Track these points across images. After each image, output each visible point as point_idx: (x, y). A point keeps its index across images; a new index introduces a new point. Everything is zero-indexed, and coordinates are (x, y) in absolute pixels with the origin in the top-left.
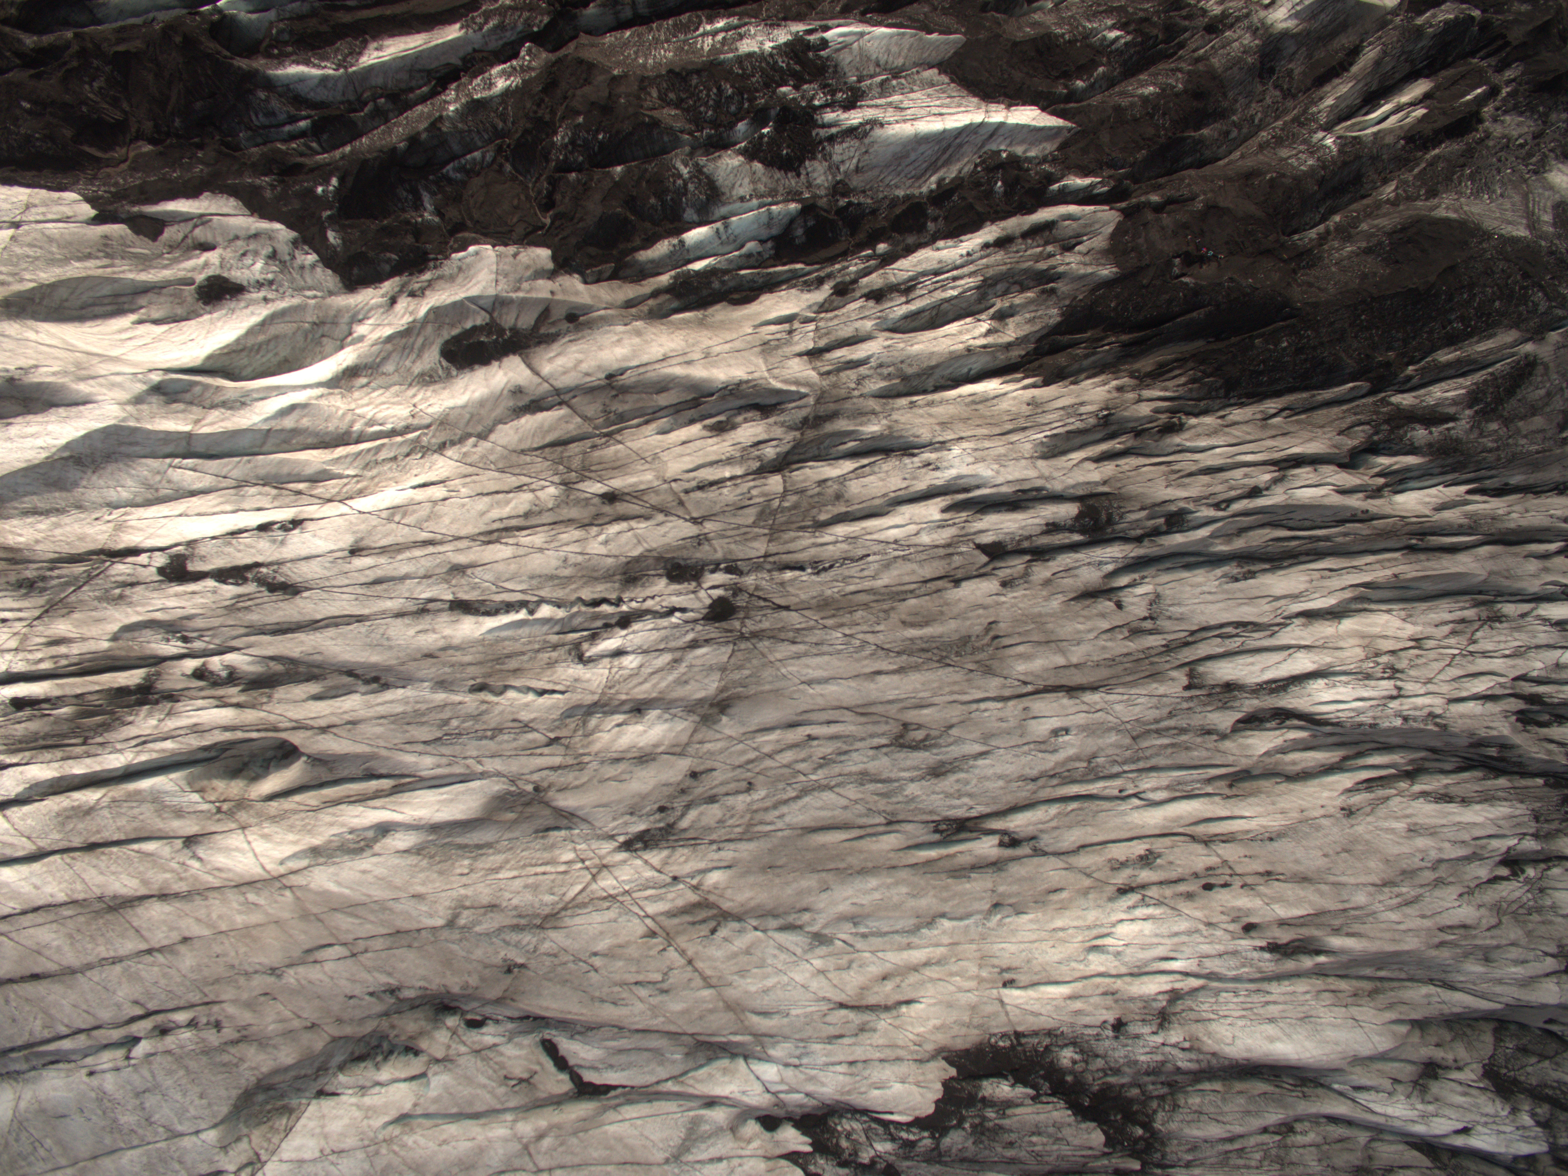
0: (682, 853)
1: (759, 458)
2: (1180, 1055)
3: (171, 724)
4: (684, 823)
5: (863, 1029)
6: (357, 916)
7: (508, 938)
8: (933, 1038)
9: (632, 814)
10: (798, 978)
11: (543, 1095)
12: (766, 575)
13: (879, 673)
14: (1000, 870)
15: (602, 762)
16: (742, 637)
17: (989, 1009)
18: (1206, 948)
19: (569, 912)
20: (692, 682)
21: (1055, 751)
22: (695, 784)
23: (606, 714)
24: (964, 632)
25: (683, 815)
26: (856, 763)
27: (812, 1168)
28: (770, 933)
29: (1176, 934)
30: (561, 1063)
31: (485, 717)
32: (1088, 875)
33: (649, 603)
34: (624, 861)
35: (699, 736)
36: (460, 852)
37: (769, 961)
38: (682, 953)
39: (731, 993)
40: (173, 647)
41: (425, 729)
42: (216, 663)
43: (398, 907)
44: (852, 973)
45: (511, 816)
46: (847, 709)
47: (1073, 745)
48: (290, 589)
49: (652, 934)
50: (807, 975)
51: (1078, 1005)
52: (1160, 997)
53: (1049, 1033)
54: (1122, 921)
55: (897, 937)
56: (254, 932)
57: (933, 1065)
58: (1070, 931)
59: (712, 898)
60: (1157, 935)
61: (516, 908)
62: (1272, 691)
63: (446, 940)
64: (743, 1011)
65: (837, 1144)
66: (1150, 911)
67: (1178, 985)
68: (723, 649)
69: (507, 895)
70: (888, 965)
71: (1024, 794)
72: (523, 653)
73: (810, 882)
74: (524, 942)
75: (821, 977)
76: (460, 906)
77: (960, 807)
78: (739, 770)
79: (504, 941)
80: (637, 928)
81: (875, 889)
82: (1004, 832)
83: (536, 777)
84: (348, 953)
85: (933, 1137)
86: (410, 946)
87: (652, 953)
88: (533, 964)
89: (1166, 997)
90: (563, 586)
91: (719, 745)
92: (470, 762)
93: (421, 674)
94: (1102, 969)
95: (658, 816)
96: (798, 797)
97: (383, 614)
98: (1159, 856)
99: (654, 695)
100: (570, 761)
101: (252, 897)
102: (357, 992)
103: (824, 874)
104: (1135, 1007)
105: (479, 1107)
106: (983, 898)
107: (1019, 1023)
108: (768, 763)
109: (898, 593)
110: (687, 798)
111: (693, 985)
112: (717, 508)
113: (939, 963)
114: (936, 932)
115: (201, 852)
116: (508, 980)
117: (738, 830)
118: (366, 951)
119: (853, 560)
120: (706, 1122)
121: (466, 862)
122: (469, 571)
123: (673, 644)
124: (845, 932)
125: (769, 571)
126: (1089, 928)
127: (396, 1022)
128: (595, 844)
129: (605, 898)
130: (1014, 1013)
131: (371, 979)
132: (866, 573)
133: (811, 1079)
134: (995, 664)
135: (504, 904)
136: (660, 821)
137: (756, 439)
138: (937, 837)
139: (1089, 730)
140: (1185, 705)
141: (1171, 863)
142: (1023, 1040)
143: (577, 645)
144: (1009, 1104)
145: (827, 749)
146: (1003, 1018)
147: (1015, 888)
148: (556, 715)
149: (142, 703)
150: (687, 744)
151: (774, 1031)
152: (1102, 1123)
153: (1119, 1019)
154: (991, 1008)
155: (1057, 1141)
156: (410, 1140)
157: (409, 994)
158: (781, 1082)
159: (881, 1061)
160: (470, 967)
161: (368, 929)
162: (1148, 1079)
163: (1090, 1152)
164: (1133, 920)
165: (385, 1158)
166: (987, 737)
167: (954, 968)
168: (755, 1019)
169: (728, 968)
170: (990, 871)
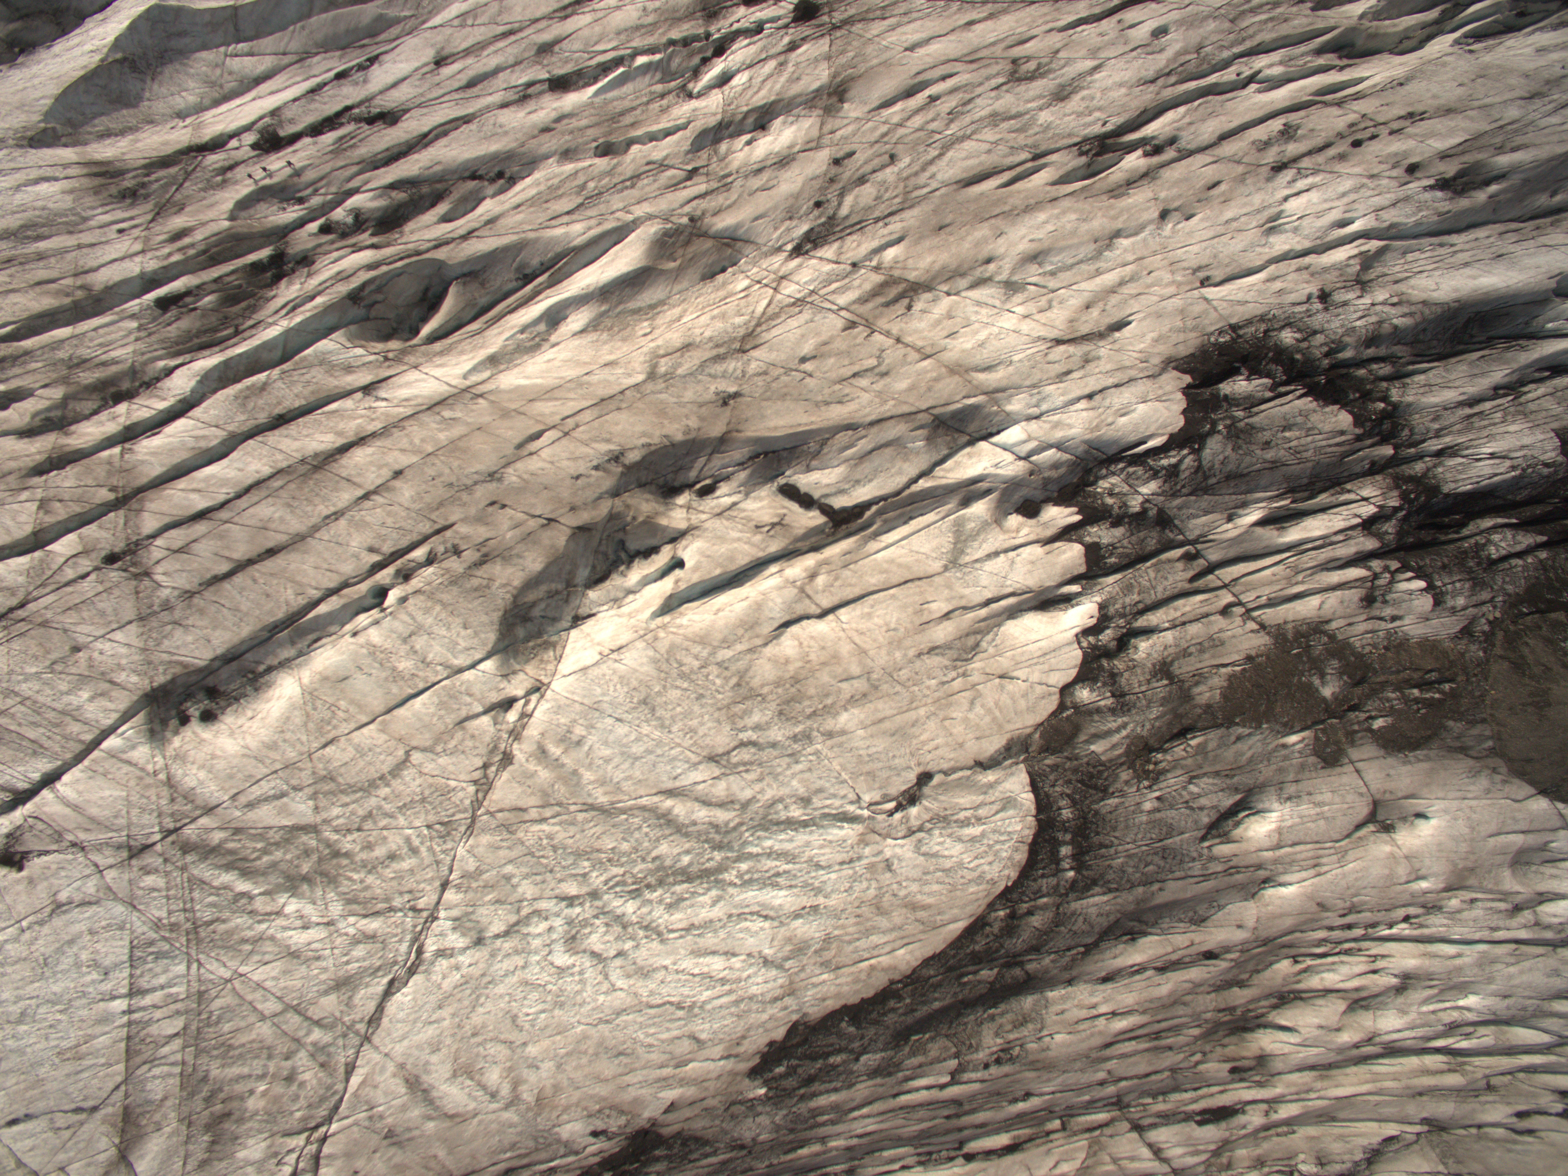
0: (851, 242)
2: (1393, 311)
3: (313, 282)
4: (844, 211)
5: (1087, 360)
6: (557, 399)
7: (713, 371)
8: (1156, 351)
9: (790, 217)
10: (1007, 325)
11: (801, 532)
13: (971, 23)
14: (1155, 178)
15: (746, 177)
16: (835, 28)
17: (1197, 309)
18: (1377, 201)
19: (764, 327)
20: (803, 78)
21: (1161, 51)
22: (840, 170)
23: (732, 136)
25: (840, 204)
26: (983, 107)
27: (1088, 539)
28: (964, 294)
29: (1344, 194)
30: (806, 501)
31: (620, 169)
32: (1239, 162)
33: (736, 26)
34: (800, 266)
35: (828, 128)
36: (637, 317)
37: (973, 318)
38: (888, 334)
39: (949, 356)
40: (293, 213)
41: (564, 200)
42: (339, 214)
43: (594, 378)
44: (1055, 311)
45: (672, 265)
46: (955, 60)
47: (1177, 40)
48: (390, 118)
49: (852, 325)
50: (1014, 321)
51: (1278, 285)
52: (1351, 262)
53: (1262, 318)
54: (1286, 199)
55: (1083, 267)
56: (461, 444)
57: (1165, 377)
58: (1243, 219)
59: (896, 273)
60: (1325, 201)
61: (711, 339)
63: (653, 392)
64: (967, 371)
65: (1103, 504)
66: (1310, 181)
67: (1364, 248)
68: (822, 41)
69: (698, 331)
70: (1086, 294)
71: (1149, 96)
72: (633, 109)
73: (983, 231)
74: (730, 370)
75: (1028, 321)
76: (655, 357)
77: (1094, 123)
78: (877, 146)
79: (710, 375)
80: (836, 323)
81: (1046, 222)
82: (1144, 141)
83: (687, 209)
84: (559, 434)
85: (1194, 451)
86: (619, 409)
87: (858, 341)
88: (746, 389)
89: (1357, 261)
90: (651, 33)
91: (850, 129)
92: (619, 214)
93: (544, 149)
94: (1287, 247)
95: (816, 212)
96: (941, 155)
97: (488, 109)
98: (1298, 127)
99: (773, 98)
100: (714, 185)
101: (447, 414)
102: (582, 470)
103: (993, 221)
104: (1332, 277)
105: (742, 561)
106: (1148, 208)
107: (1231, 316)
108: (901, 131)
110: (838, 186)
111: (909, 359)
113: (1132, 279)
114: (1117, 252)
115: (383, 394)
116: (727, 412)
117: (898, 200)
118: (577, 426)
120: (968, 519)
121: (645, 324)
122: (556, 49)
123: (773, 51)
124: (1034, 273)
126: (1258, 211)
127: (630, 501)
128: (765, 263)
129: (794, 304)
130: (1222, 306)
131: (591, 451)
133: (1056, 425)
135: (698, 339)
136: (819, 217)
138: (1084, 160)
139: (1186, 24)
141: (1312, 131)
142: (1241, 332)
143: (683, 87)
144: (1251, 403)
145: (951, 103)
146: (1213, 315)
147: (1175, 191)
148: (686, 146)
149: (277, 278)
150: (819, 138)
151: (1004, 383)
152: (1344, 404)
153: (1322, 290)
154: (1199, 308)
155: (1309, 431)
156: (684, 621)
157: (633, 457)
158: (1029, 439)
159: (1116, 386)
160: (685, 411)
161: (572, 406)
162: (1371, 352)
163: (1343, 438)
164: (1297, 194)
165: (665, 640)
166: (1093, 53)
167: (1149, 280)
168: (981, 377)
169: (937, 335)
170: (1144, 182)
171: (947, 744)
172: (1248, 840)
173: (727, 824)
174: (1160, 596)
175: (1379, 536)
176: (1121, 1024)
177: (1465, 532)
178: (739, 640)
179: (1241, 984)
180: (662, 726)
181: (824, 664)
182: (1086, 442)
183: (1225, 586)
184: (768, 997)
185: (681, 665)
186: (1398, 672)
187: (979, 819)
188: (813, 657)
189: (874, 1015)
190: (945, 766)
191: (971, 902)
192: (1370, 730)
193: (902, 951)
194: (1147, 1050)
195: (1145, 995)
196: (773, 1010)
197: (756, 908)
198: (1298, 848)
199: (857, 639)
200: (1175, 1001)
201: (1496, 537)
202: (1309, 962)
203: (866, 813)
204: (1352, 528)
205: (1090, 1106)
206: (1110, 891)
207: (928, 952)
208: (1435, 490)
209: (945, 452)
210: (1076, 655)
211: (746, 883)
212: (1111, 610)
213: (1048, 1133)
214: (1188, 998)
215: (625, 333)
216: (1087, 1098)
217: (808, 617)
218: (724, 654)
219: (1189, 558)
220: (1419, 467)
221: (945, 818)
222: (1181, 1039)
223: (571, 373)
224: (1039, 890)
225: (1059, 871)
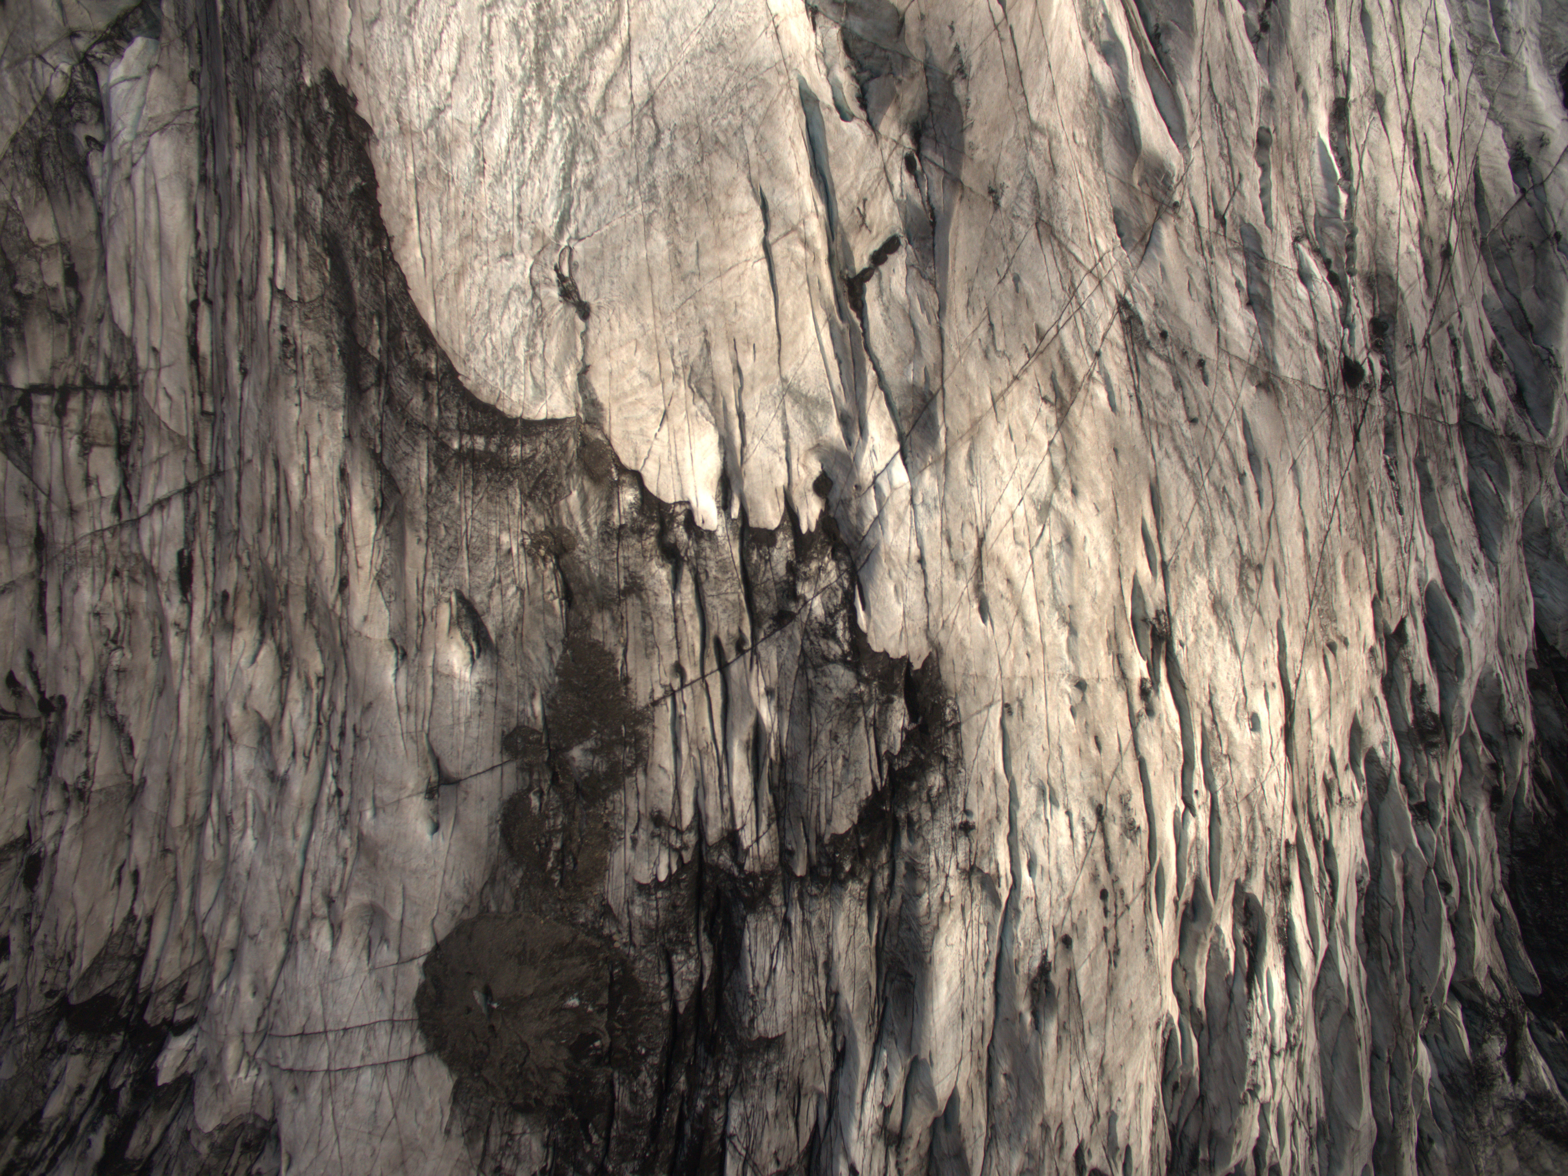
0: (1121, 357)
1: (1477, 398)
2: (936, 895)
4: (1152, 359)
5: (957, 565)
6: (1032, 28)
7: (1024, 187)
8: (952, 640)
9: (1156, 305)
10: (1008, 492)
11: (851, 241)
12: (1382, 414)
13: (1306, 535)
14: (1118, 683)
15: (1206, 270)
16: (1331, 398)
17: (983, 693)
18: (1045, 902)
19: (1056, 249)
20: (1290, 352)
21: (1237, 719)
22: (1193, 365)
23: (1248, 267)
24: (1340, 615)
25: (1159, 356)
26: (1223, 524)
27: (781, 536)
28: (1047, 458)
29: (1059, 870)
30: (879, 258)
31: (1241, 146)
32: (1114, 773)
33: (1354, 302)
34: (1108, 302)
35: (1236, 365)
36: (1093, 133)
37: (1022, 460)
38: (1024, 370)
39: (990, 423)
41: (1224, 84)
43: (1043, 71)
44: (1012, 547)
45: (1136, 180)
46: (1274, 508)
47: (1242, 736)
49: (1041, 336)
50: (1010, 502)
51: (988, 783)
52: (993, 865)
53: (959, 759)
54: (1068, 813)
55: (1049, 588)
57: (924, 642)
58: (1059, 764)
59: (1081, 394)
60: (1058, 851)
61: (1056, 194)
62: (1280, 928)
63: (1017, 124)
64: (972, 438)
65: (812, 558)
66: (1081, 841)
67: (1003, 881)
68: (1320, 380)
69: (1066, 183)
70: (1022, 583)
71: (1198, 695)
72: (1297, 180)
73: (1104, 492)
74: (1022, 205)
75: (1009, 515)
76: (1050, 136)
77: (1185, 632)
78: (1208, 408)
79: (1021, 184)
80: (1046, 322)
81: (1100, 560)
82: (1155, 682)
83: (1187, 204)
84: (997, 21)
85: (844, 655)
86: (1009, 86)
87: (1024, 337)
88: (1001, 216)
89: (993, 871)
90: (1367, 214)
91: (1230, 386)
92: (1197, 133)
93: (1279, 76)
94: (1022, 802)
95: (1156, 331)
96: (1186, 468)
97: (1335, 28)
98: (1133, 841)
99: (1276, 315)
100: (1205, 237)
102: (958, 34)
103: (1112, 505)
104: (983, 842)
105: (835, 176)
106: (1091, 670)
107: (969, 726)
108: (1217, 436)
109: (1370, 546)
110: (1177, 359)
111: (996, 383)
112: (1437, 361)
113: (1026, 635)
114: (1055, 627)
116: (982, 191)
117: (1152, 414)
118: (1001, 40)
119: (1398, 498)
120: (826, 417)
121: (1084, 140)
122: (1376, 115)
123: (1321, 329)
124: (1054, 535)
125: (1385, 418)
126: (1063, 782)
127: (917, 80)
128: (1117, 270)
129: (1072, 284)
130: (980, 719)
131: (974, 47)
132: (1387, 512)
134: (1312, 649)
135: (1058, 181)
136: (1151, 334)
137: (1492, 393)
138: (1152, 614)
139: (1256, 751)
140: (1274, 843)
141: (1127, 854)
142: (951, 733)
143: (1306, 236)
144: (879, 728)
145: (1234, 493)
146: (974, 708)
147: (1101, 701)
148: (1248, 218)
150: (1228, 353)
151: (952, 473)
152: (857, 829)
153: (972, 827)
154: (984, 695)
155: (838, 785)
156: (790, 107)
157: (959, 88)
158: (892, 488)
159: (926, 589)
160: (993, 150)
161: (1022, 41)
162: (901, 868)
163: (823, 821)
164: (1071, 826)
165: (777, 82)
166: (1251, 649)
167: (1022, 652)
168: (964, 452)
169: (1012, 418)
170: (1117, 673)
171: (612, 340)
172: (449, 644)
173: (584, 100)
174: (709, 600)
175: (719, 846)
176: (295, 479)
177: (704, 937)
178: (761, 153)
179: (308, 616)
180: (694, 57)
181: (719, 232)
182: (877, 546)
183: (703, 676)
184: (403, 106)
185: (749, 90)
186: (580, 831)
187: (530, 358)
188: (728, 223)
189: (361, 215)
190: (591, 334)
191: (451, 334)
192: (530, 789)
193: (419, 255)
194: (263, 505)
195: (319, 509)
196: (389, 109)
197: (495, 112)
198: (429, 693)
199: (735, 271)
200: (306, 539)
201: (692, 964)
202: (316, 692)
203: (564, 243)
204: (733, 819)
205: (220, 441)
206: (430, 485)
207: (412, 282)
208: (752, 906)
209: (897, 405)
210: (669, 496)
211: (521, 108)
212: (706, 544)
213: (201, 395)
214: (306, 555)
215: (1080, 117)
216: (229, 436)
217: (766, 231)
218: (749, 136)
219: (739, 644)
220: (777, 899)
221: (540, 323)
222: (267, 543)
223: (1054, 48)
224: (447, 409)
225: (461, 432)
